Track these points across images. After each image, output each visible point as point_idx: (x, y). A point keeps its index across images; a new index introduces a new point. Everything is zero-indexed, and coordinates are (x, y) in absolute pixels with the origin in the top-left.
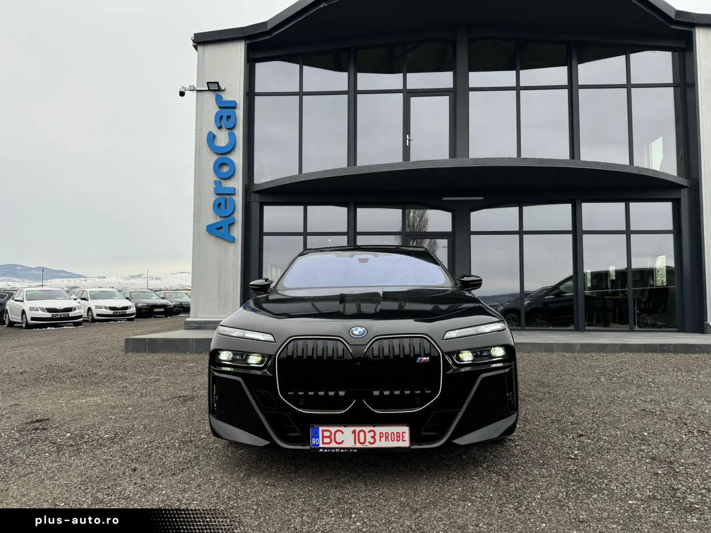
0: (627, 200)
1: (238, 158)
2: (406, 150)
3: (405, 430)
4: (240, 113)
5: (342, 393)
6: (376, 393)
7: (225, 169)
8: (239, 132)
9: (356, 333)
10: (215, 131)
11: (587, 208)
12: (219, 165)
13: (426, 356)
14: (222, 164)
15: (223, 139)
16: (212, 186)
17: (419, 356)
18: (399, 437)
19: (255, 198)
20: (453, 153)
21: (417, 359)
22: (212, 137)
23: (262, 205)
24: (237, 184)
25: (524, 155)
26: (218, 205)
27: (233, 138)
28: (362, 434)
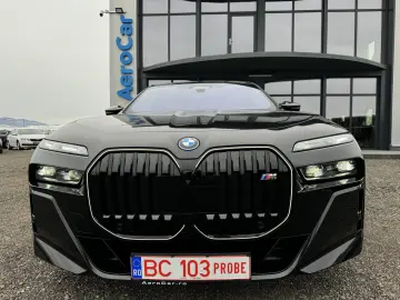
0: (352, 77)
1: (133, 52)
2: (229, 47)
3: (246, 260)
4: (134, 26)
5: (168, 217)
6: (210, 217)
7: (127, 59)
8: (134, 37)
9: (186, 144)
10: (121, 36)
11: (330, 82)
12: (124, 56)
13: (272, 172)
14: (125, 55)
15: (125, 42)
16: (120, 68)
17: (264, 172)
18: (237, 268)
19: (144, 76)
20: (256, 49)
21: (260, 176)
22: (119, 40)
23: (148, 79)
24: (133, 67)
25: (296, 50)
26: (123, 80)
27: (131, 41)
28: (193, 265)
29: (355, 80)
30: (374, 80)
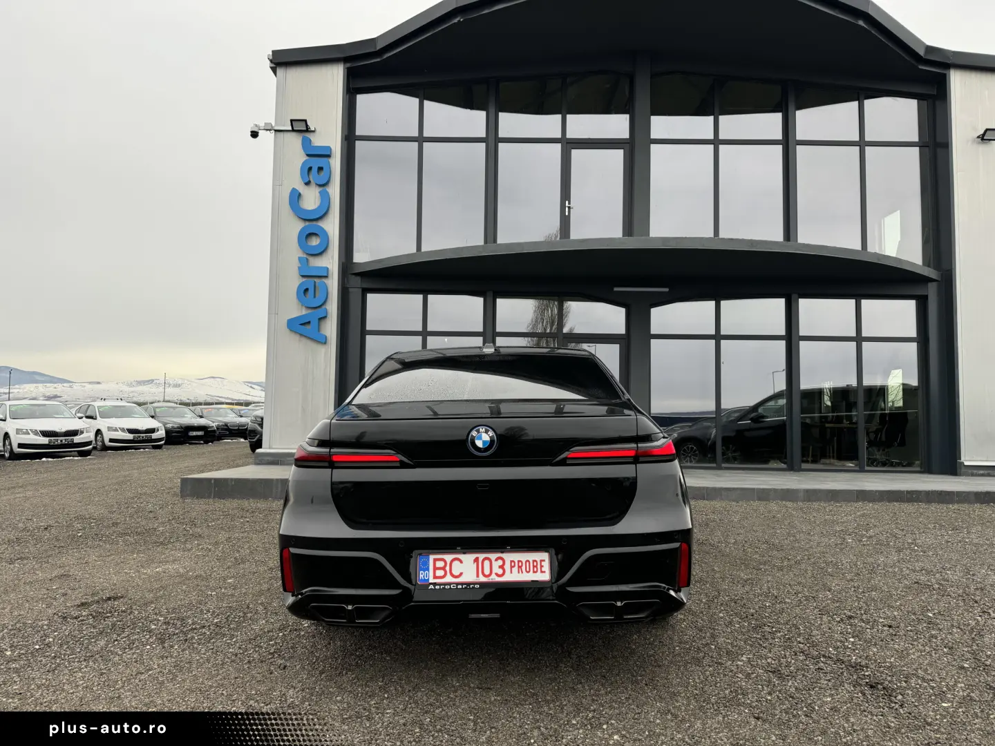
0: (858, 296)
1: (332, 226)
2: (565, 222)
4: (336, 163)
7: (315, 242)
8: (335, 190)
10: (301, 188)
11: (805, 305)
12: (306, 236)
14: (310, 234)
15: (311, 200)
16: (296, 264)
19: (356, 282)
20: (628, 229)
22: (296, 197)
23: (366, 291)
24: (331, 261)
25: (722, 235)
26: (304, 292)
27: (325, 198)
29: (865, 303)
30: (911, 305)
